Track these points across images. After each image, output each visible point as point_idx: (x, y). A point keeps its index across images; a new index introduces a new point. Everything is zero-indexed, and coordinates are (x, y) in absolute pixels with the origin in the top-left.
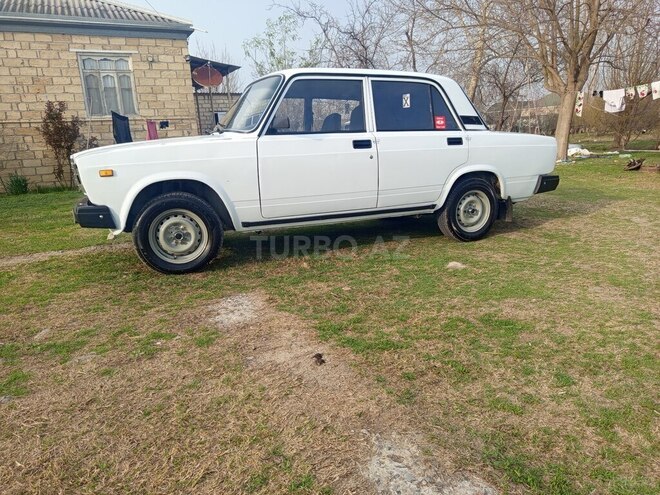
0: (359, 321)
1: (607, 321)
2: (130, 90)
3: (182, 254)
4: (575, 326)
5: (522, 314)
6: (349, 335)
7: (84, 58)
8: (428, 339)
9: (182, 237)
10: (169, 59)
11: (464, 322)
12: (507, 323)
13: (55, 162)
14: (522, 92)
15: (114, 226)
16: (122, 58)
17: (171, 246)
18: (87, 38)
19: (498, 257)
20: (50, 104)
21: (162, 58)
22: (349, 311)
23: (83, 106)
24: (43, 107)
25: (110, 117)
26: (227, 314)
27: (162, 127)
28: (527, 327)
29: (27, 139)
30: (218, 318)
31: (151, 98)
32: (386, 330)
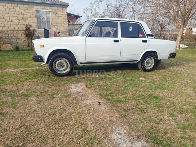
0: (112, 93)
1: (187, 98)
2: (49, 22)
3: (62, 71)
4: (177, 99)
5: (161, 94)
6: (109, 97)
7: (37, 12)
8: (132, 100)
9: (62, 66)
10: (61, 13)
11: (143, 96)
12: (156, 97)
13: (27, 42)
14: (167, 27)
15: (43, 62)
16: (48, 12)
17: (59, 68)
18: (38, 6)
19: (155, 77)
20: (27, 25)
21: (59, 13)
22: (109, 90)
23: (36, 26)
24: (25, 26)
25: (43, 30)
26: (74, 89)
27: (58, 33)
28: (163, 99)
29: (20, 35)
30: (71, 90)
31: (55, 25)
32: (120, 97)
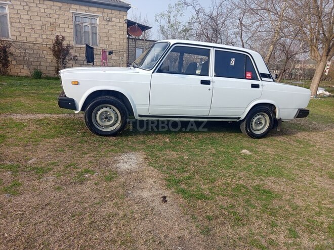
0: (189, 178)
1: (323, 200)
2: (96, 34)
3: (107, 127)
4: (305, 200)
5: (276, 188)
6: (183, 186)
7: (76, 16)
8: (223, 196)
9: (108, 118)
10: (117, 20)
11: (244, 188)
12: (268, 192)
13: (56, 65)
15: (76, 109)
16: (94, 17)
17: (102, 122)
18: (79, 6)
19: (269, 150)
20: (57, 37)
21: (113, 19)
22: (185, 172)
23: (73, 39)
24: (54, 38)
25: (85, 46)
26: (123, 163)
27: (109, 54)
28: (278, 197)
29: (44, 52)
30: (118, 165)
31: (106, 39)
32: (202, 187)
